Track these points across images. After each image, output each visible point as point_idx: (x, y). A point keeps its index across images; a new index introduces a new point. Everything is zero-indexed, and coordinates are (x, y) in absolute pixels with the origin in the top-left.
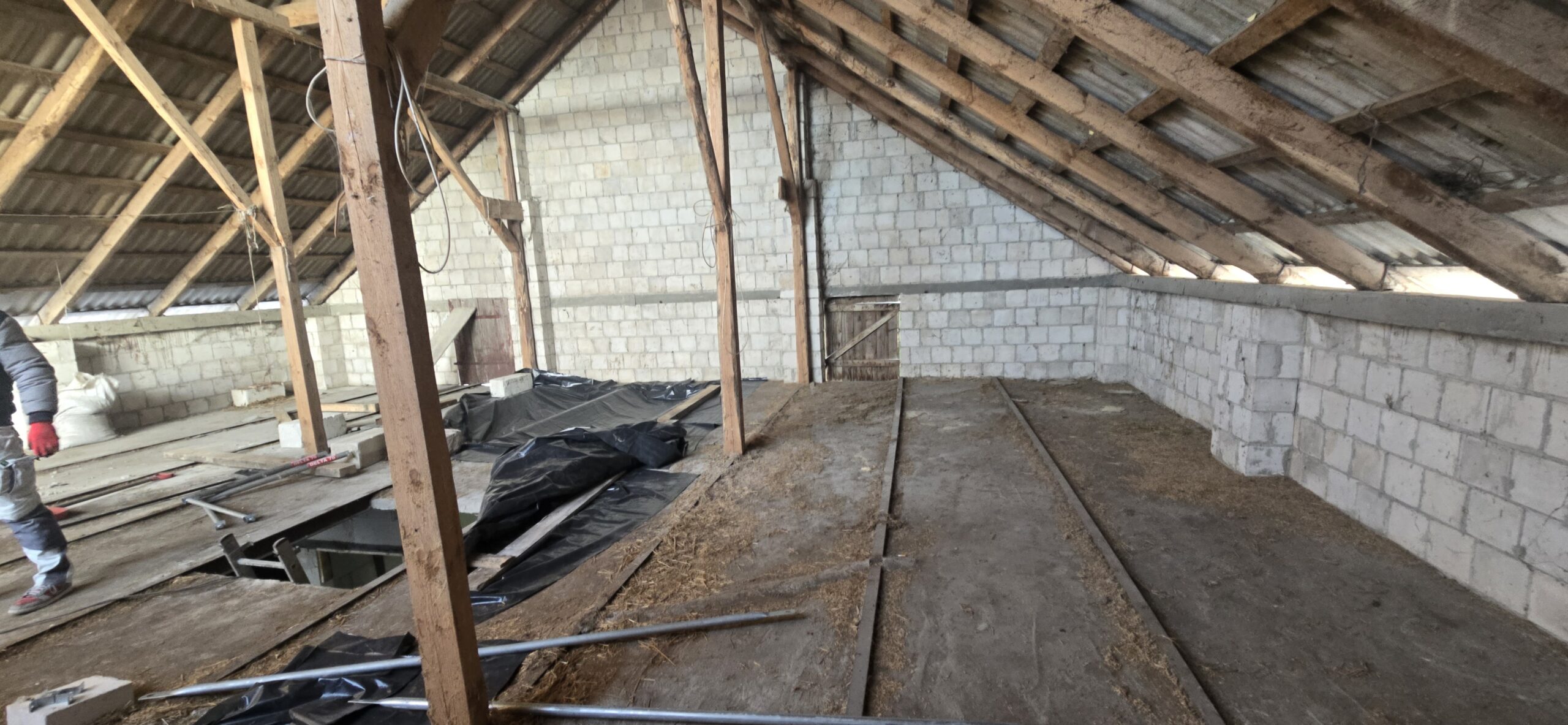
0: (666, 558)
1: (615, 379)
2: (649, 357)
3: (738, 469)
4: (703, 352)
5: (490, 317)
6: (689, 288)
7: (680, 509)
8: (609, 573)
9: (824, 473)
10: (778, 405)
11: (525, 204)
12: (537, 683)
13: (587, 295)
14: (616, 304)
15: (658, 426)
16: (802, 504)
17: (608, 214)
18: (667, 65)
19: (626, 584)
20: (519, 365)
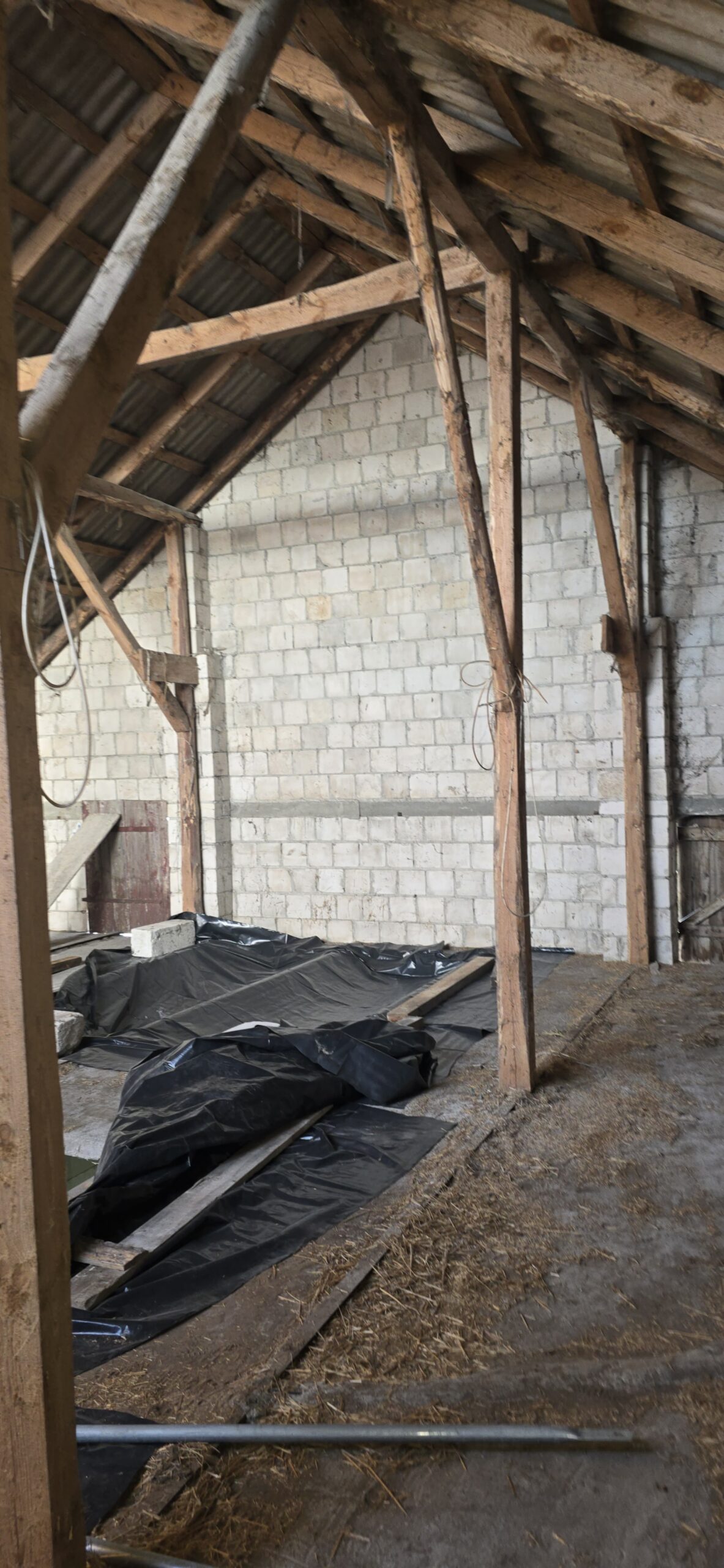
0: (395, 1285)
1: (321, 937)
2: (377, 902)
3: (524, 1120)
4: (466, 898)
5: (139, 829)
6: (445, 793)
7: (421, 1189)
8: (298, 1301)
9: (681, 1142)
10: (594, 1002)
11: (202, 660)
12: (166, 1510)
13: (286, 799)
14: (328, 816)
15: (387, 1028)
16: (641, 1204)
17: (324, 675)
18: (426, 444)
19: (325, 1329)
20: (176, 908)
